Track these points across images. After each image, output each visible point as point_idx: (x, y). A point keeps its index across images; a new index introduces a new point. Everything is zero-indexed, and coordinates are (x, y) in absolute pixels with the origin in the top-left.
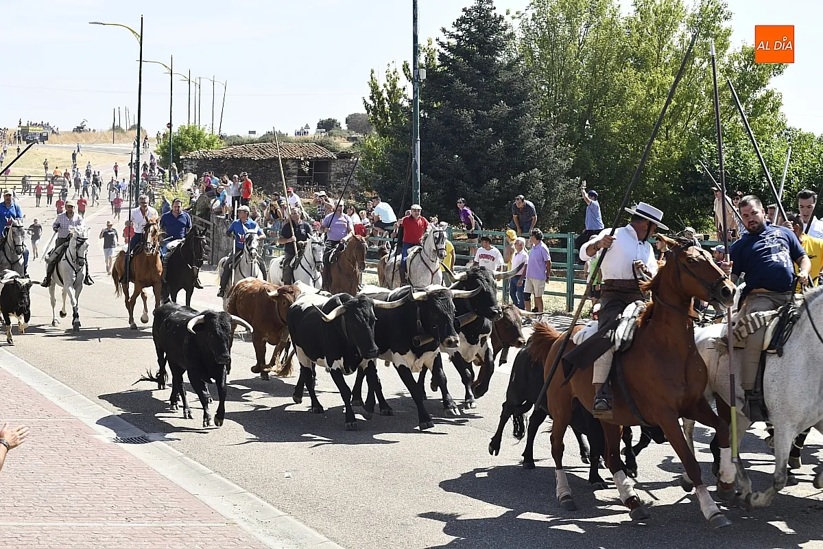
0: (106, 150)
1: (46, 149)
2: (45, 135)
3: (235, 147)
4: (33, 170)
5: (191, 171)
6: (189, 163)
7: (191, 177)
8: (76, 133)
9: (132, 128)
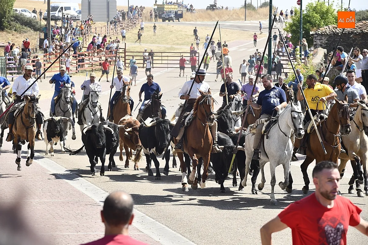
0: (239, 27)
1: (182, 26)
2: (179, 13)
3: (364, 22)
4: (169, 46)
5: (321, 46)
6: (319, 38)
7: (322, 52)
8: (209, 11)
9: (264, 5)
